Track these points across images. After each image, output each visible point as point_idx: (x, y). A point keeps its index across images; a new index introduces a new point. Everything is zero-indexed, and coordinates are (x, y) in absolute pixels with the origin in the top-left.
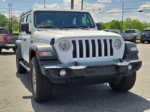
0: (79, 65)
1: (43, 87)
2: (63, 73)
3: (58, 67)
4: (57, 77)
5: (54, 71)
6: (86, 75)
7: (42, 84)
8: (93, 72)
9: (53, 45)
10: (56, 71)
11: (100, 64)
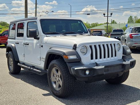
0: (100, 66)
1: (70, 85)
2: (87, 72)
3: (85, 68)
4: (84, 76)
5: (82, 71)
6: (104, 73)
7: (69, 82)
8: (108, 70)
9: (76, 50)
10: (83, 71)
11: (110, 64)
